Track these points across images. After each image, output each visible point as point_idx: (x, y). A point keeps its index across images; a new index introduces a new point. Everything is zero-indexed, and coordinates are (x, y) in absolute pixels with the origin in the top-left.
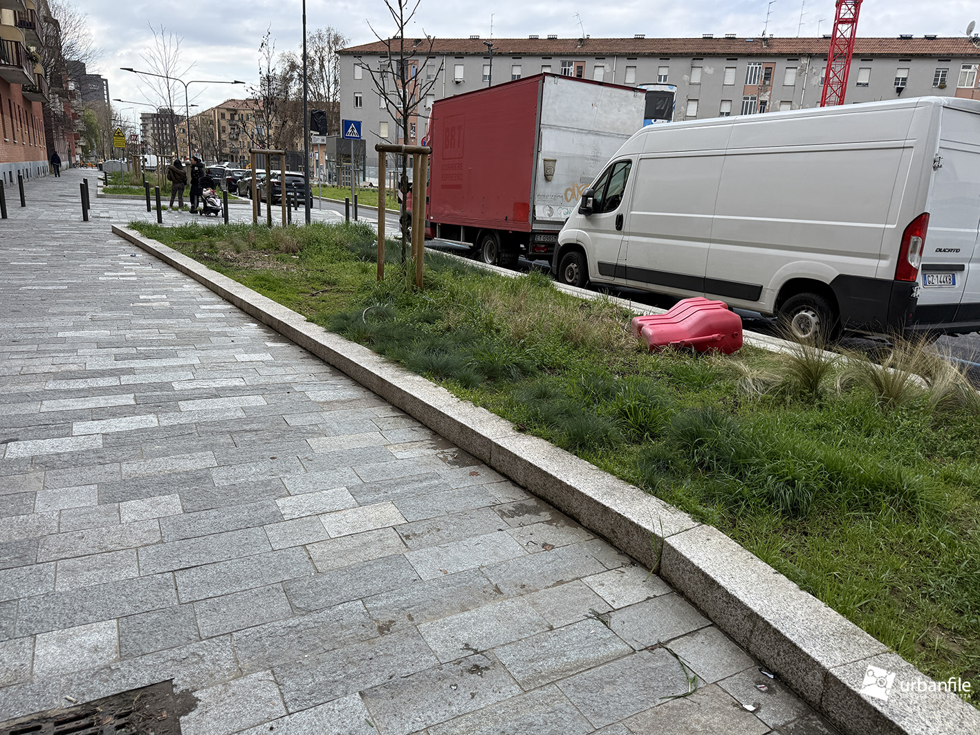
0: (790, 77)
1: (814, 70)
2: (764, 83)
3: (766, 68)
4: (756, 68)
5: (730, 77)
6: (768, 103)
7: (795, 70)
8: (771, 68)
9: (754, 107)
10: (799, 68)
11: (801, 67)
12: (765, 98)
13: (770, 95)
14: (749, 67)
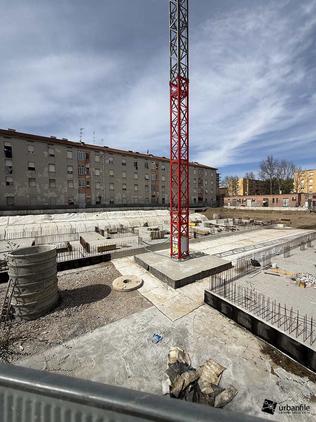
0: (97, 159)
1: (106, 157)
2: (87, 160)
3: (86, 154)
4: (82, 153)
5: (70, 155)
6: (90, 169)
7: (98, 156)
8: (88, 154)
9: (84, 170)
10: (100, 155)
11: (101, 155)
12: (88, 166)
13: (90, 165)
14: (78, 152)
